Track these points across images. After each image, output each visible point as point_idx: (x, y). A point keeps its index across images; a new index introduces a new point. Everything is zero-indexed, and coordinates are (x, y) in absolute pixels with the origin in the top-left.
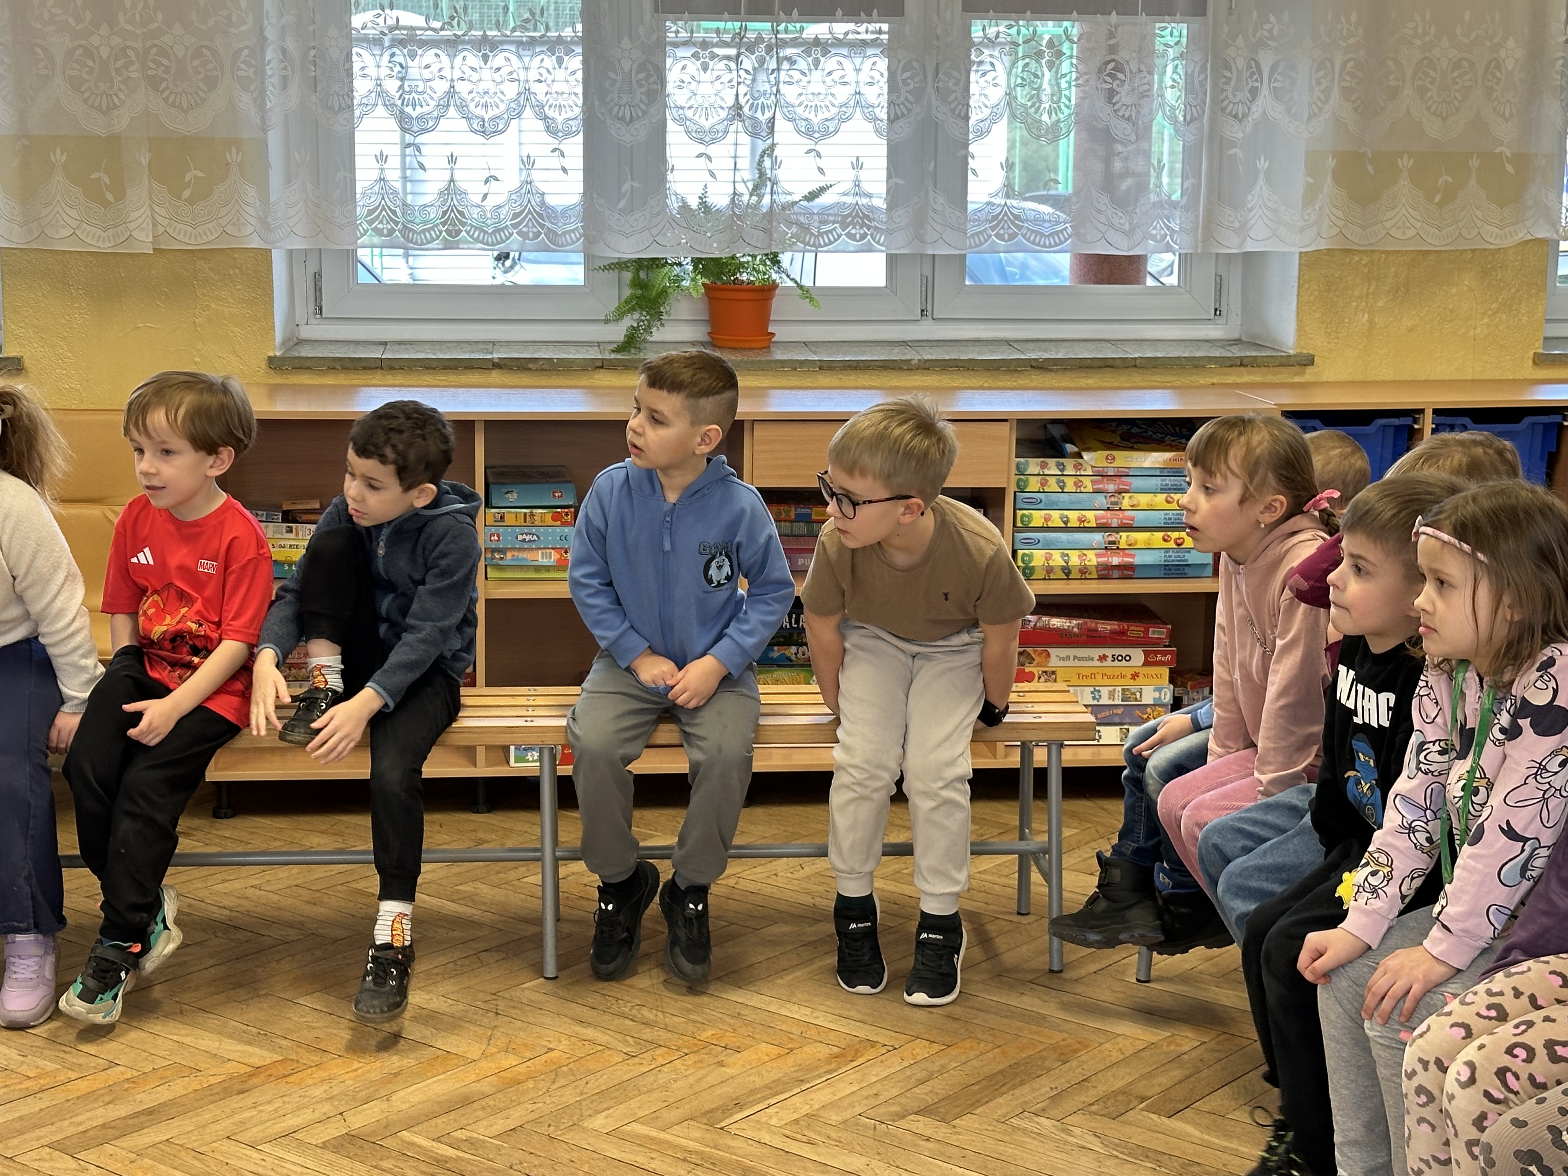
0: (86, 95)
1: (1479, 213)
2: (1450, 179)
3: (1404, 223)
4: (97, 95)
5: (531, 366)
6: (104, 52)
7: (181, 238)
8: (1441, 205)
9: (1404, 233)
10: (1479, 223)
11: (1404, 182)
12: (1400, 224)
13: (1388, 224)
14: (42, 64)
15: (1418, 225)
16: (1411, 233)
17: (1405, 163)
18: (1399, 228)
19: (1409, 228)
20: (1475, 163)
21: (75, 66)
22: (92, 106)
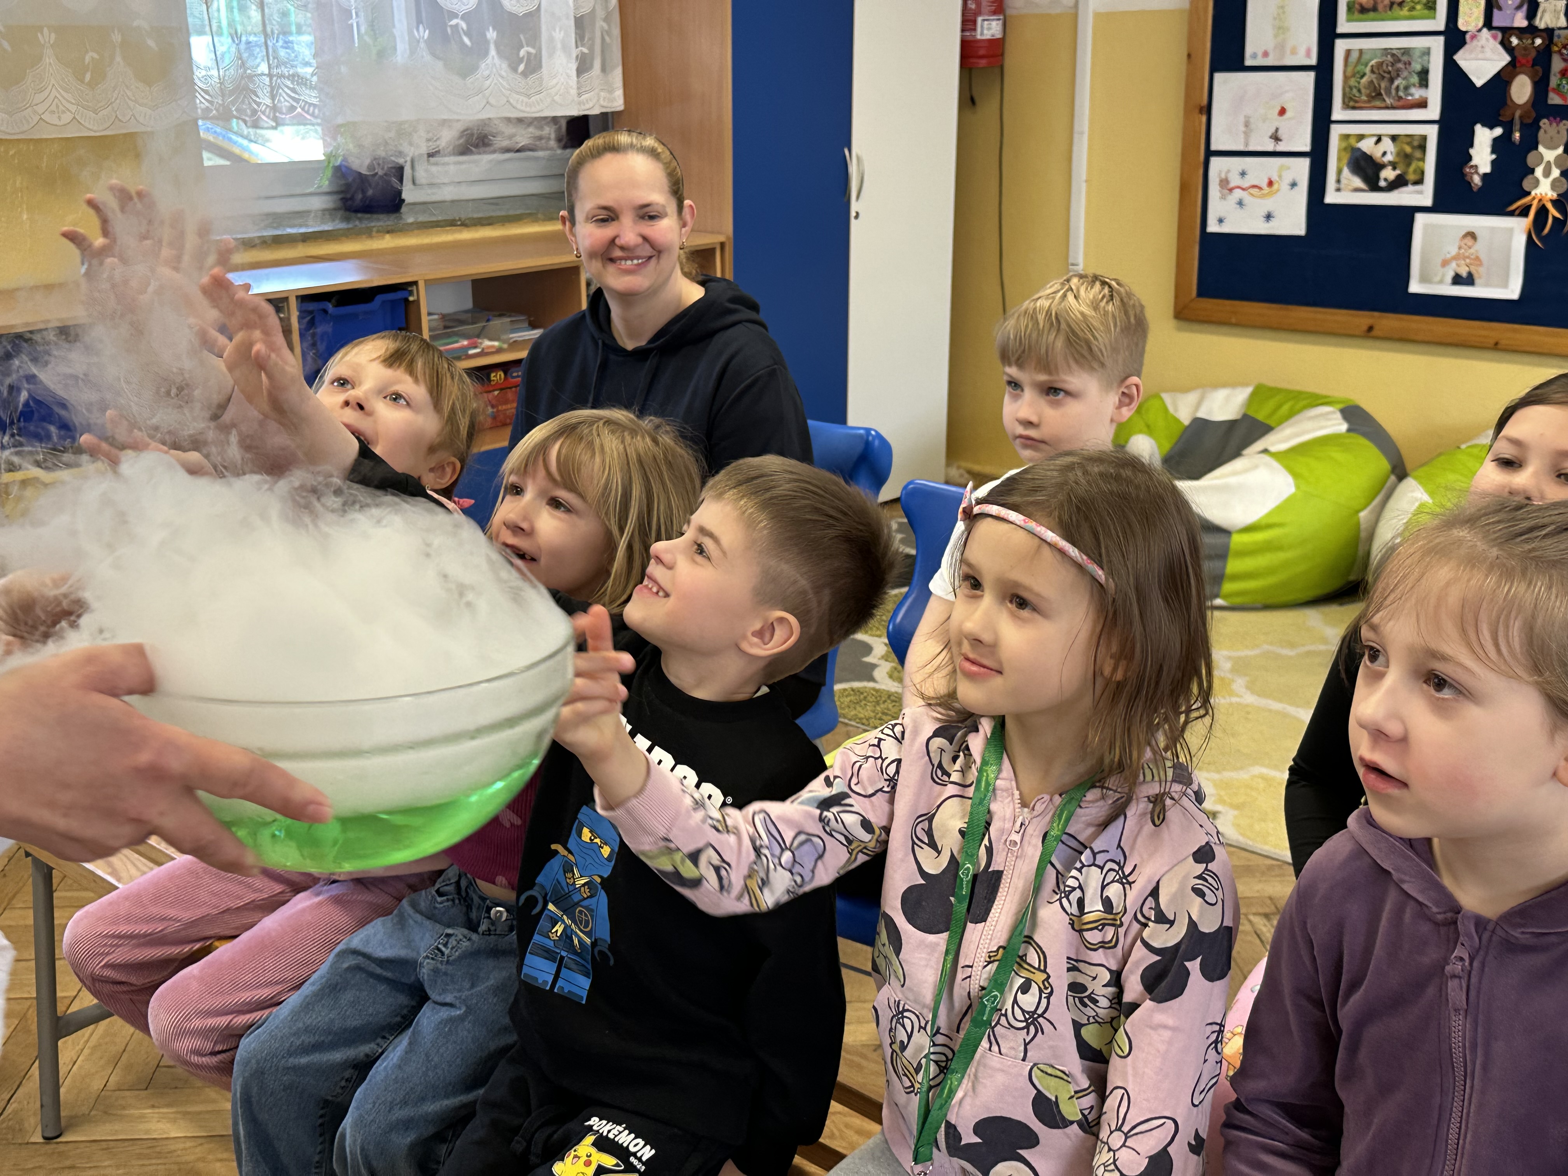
1: (129, 93)
2: (96, 56)
3: (57, 107)
8: (92, 85)
9: (59, 118)
10: (131, 104)
11: (49, 58)
12: (53, 108)
13: (40, 109)
15: (73, 108)
16: (67, 118)
17: (47, 37)
18: (53, 112)
19: (64, 112)
20: (117, 37)
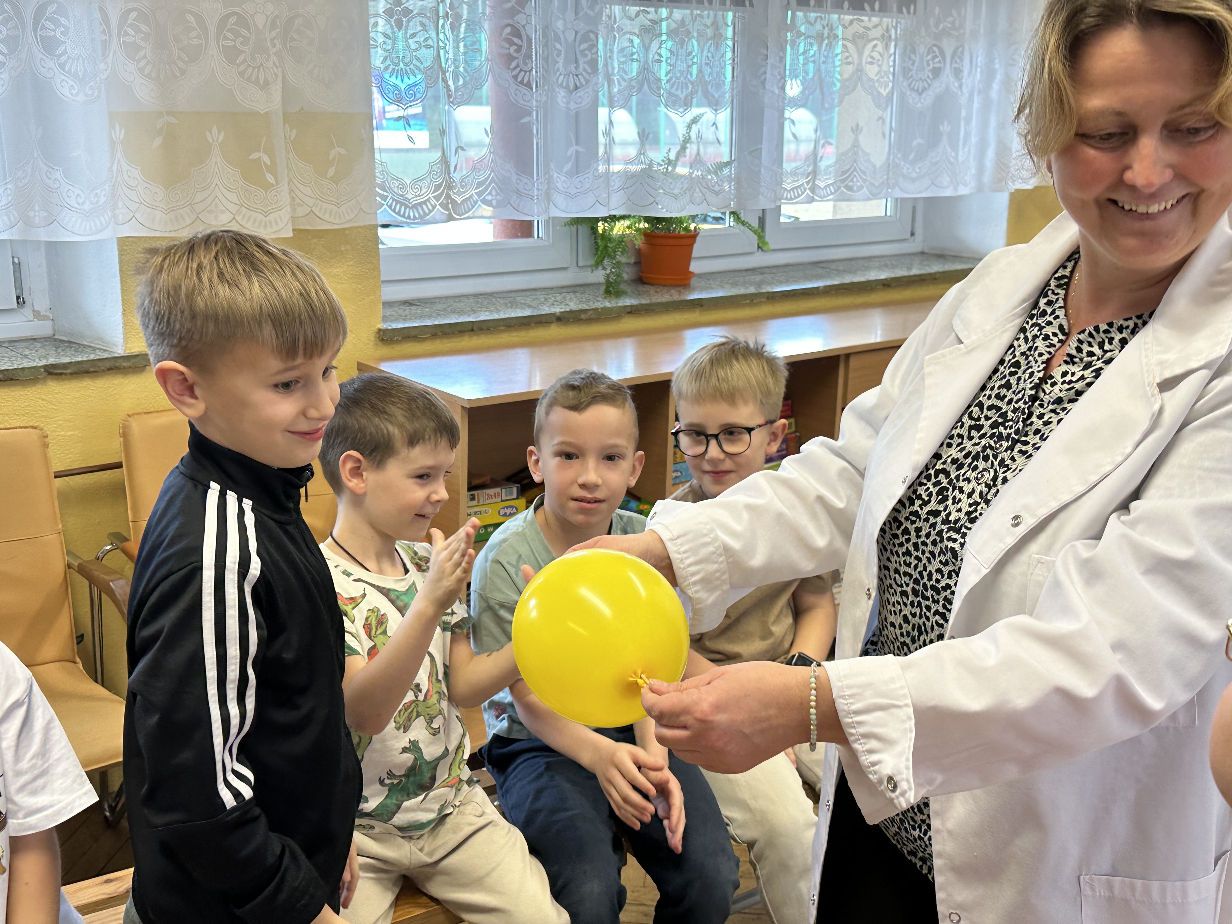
0: (241, 68)
4: (254, 68)
5: (583, 316)
6: (260, 21)
7: (326, 217)
14: (194, 34)
21: (229, 35)
22: (249, 80)
